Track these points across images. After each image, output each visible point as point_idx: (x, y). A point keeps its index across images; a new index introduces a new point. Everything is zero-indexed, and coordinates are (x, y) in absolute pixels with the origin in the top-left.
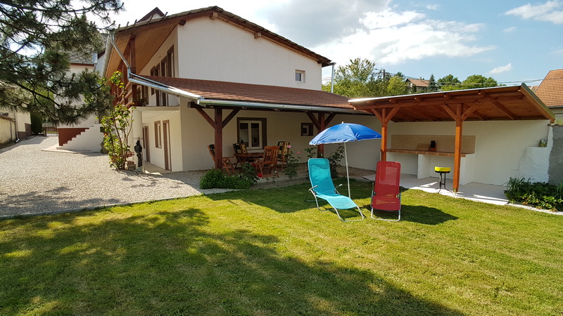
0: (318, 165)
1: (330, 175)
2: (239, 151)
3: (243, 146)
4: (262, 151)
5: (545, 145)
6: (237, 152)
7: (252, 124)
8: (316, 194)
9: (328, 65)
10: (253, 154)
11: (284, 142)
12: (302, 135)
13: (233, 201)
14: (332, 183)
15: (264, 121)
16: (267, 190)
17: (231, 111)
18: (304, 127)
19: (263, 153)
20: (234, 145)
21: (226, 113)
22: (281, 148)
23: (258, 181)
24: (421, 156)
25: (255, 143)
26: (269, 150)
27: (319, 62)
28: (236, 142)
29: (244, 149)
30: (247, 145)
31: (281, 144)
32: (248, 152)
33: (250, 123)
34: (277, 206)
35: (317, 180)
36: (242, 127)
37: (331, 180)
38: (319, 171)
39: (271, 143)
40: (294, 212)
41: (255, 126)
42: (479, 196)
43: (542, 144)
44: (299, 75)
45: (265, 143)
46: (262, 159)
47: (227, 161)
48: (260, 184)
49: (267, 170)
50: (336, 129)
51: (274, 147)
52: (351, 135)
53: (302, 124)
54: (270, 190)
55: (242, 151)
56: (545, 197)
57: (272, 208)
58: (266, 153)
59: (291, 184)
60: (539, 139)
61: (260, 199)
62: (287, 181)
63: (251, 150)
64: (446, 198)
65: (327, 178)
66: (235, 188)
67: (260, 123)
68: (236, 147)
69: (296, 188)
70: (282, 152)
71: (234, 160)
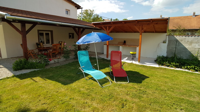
0: (82, 54)
1: (89, 59)
2: (39, 46)
3: (41, 44)
4: (51, 46)
5: (166, 43)
6: (38, 47)
7: (46, 33)
8: (83, 70)
9: (80, 8)
10: (47, 47)
11: (62, 42)
12: (69, 38)
13: (34, 78)
14: (90, 63)
15: (52, 32)
16: (54, 68)
17: (31, 25)
18: (70, 35)
19: (52, 47)
20: (37, 43)
21: (28, 26)
22: (61, 44)
23: (49, 63)
24: (121, 47)
25: (48, 42)
26: (55, 46)
27: (76, 7)
28: (38, 42)
29: (42, 45)
30: (43, 43)
31: (60, 43)
32: (44, 46)
33: (44, 33)
34: (61, 79)
35: (83, 63)
36: (40, 34)
37: (89, 62)
38: (83, 58)
39: (55, 42)
40: (72, 83)
41: (47, 34)
42: (147, 63)
43: (164, 42)
44: (67, 12)
45: (52, 43)
46: (51, 50)
47: (33, 52)
48: (51, 64)
49: (54, 56)
50: (90, 35)
51: (57, 44)
52: (98, 39)
53: (69, 34)
54: (56, 67)
55: (41, 46)
56: (171, 63)
57: (59, 81)
58: (53, 47)
59: (67, 62)
60: (163, 40)
61: (51, 75)
62: (65, 61)
63: (46, 45)
64: (137, 65)
65: (88, 61)
66: (36, 68)
67: (50, 33)
68: (38, 44)
69: (70, 65)
70: (61, 46)
71: (36, 51)
